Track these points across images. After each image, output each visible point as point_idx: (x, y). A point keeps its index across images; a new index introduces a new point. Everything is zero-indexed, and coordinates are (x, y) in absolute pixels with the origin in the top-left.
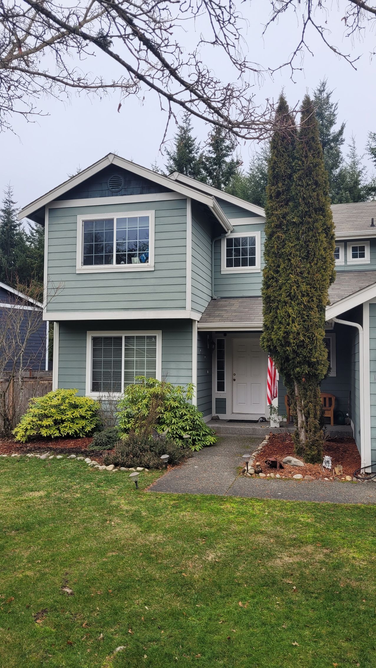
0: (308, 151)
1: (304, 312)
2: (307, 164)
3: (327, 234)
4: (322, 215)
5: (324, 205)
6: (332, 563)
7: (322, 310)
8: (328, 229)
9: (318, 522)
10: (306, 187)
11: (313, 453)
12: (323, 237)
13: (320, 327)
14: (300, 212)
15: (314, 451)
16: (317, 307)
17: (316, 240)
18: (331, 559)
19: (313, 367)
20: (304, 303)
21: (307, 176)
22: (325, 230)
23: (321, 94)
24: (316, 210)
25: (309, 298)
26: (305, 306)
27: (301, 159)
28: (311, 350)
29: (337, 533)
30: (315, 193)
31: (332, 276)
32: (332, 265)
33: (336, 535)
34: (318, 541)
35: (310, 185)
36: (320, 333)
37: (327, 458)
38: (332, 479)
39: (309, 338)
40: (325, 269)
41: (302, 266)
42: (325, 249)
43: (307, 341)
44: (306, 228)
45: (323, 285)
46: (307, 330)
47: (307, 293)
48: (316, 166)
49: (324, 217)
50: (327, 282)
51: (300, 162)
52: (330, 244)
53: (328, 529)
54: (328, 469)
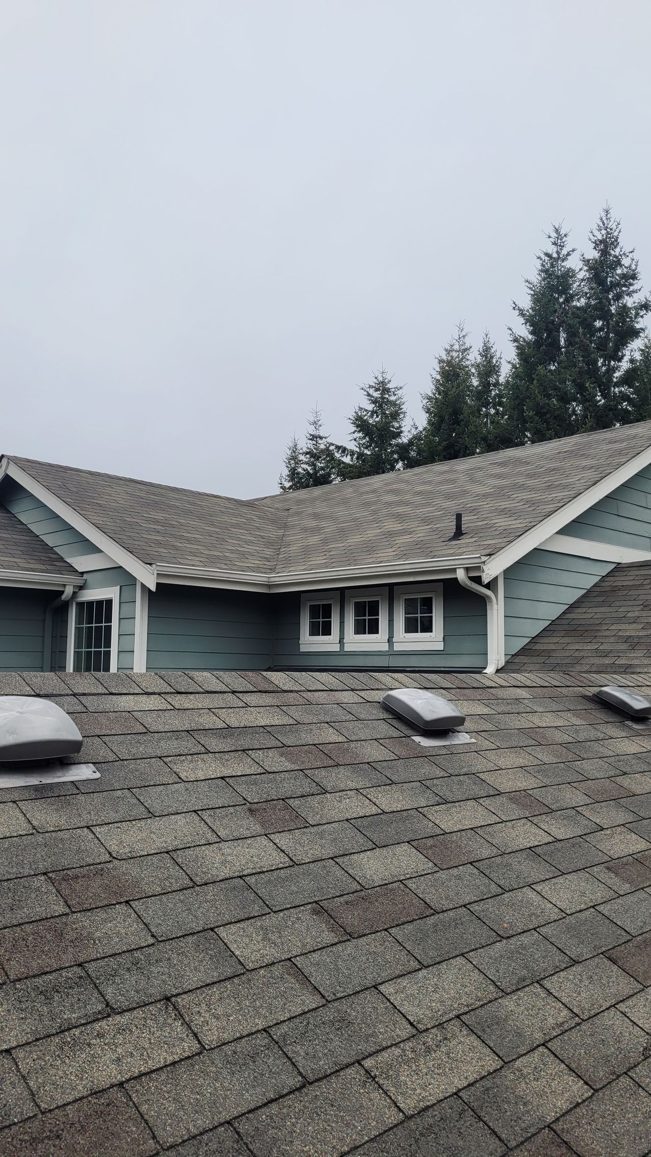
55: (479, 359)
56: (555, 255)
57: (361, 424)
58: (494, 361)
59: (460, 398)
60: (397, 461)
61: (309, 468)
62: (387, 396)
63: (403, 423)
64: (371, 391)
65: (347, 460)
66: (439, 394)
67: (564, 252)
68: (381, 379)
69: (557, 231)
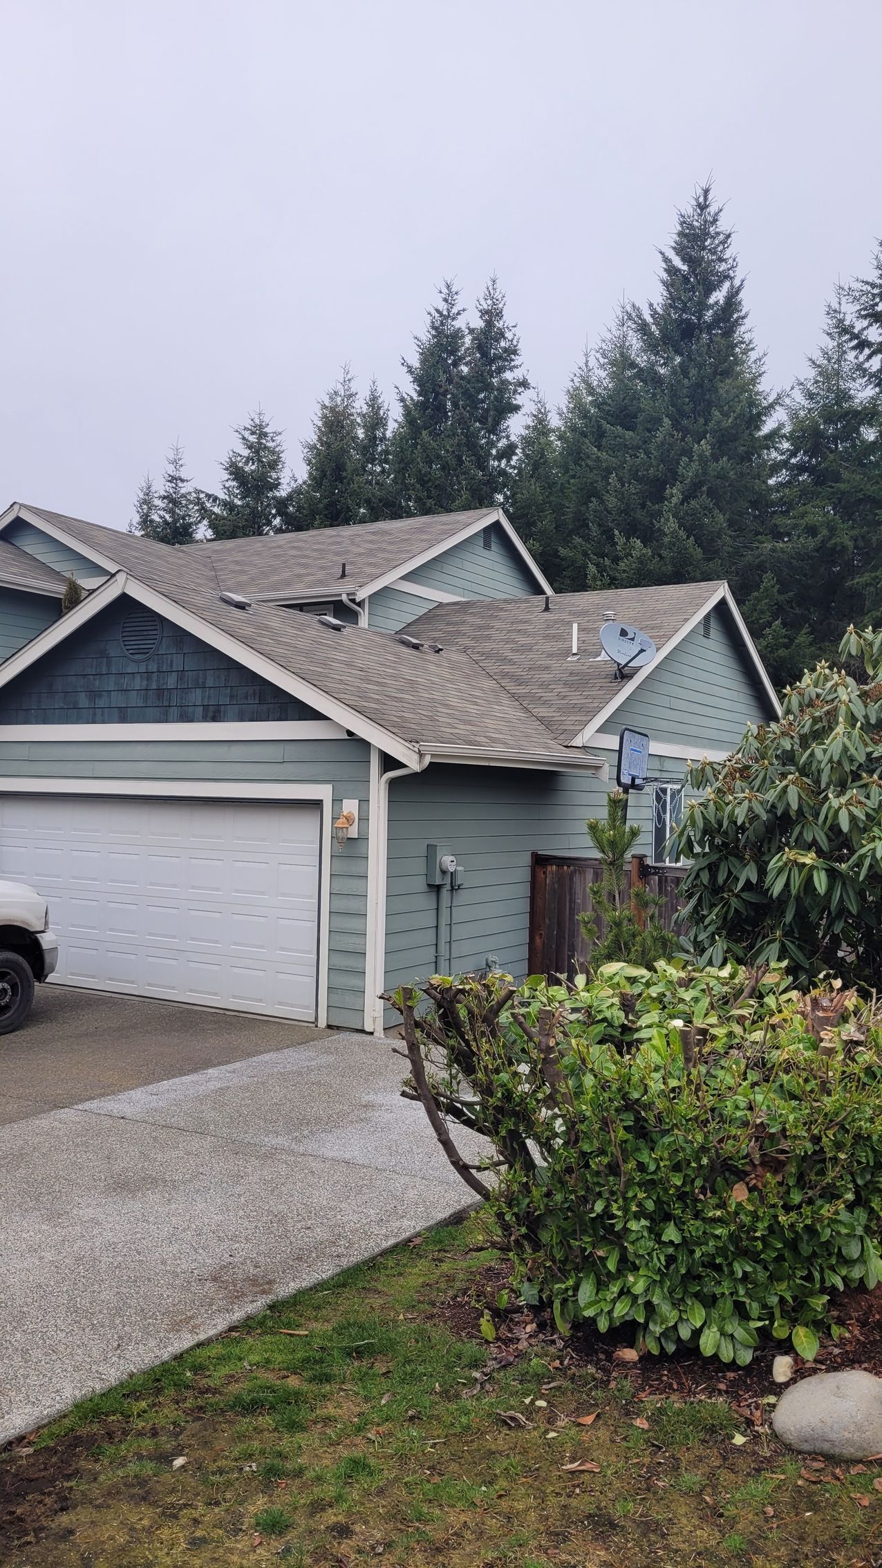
55: (365, 409)
56: (445, 313)
57: (235, 471)
58: (381, 413)
59: (344, 451)
60: (274, 516)
61: (167, 517)
62: (264, 441)
63: (282, 475)
64: (247, 434)
65: (216, 510)
66: (322, 446)
67: (455, 311)
68: (257, 422)
69: (448, 287)
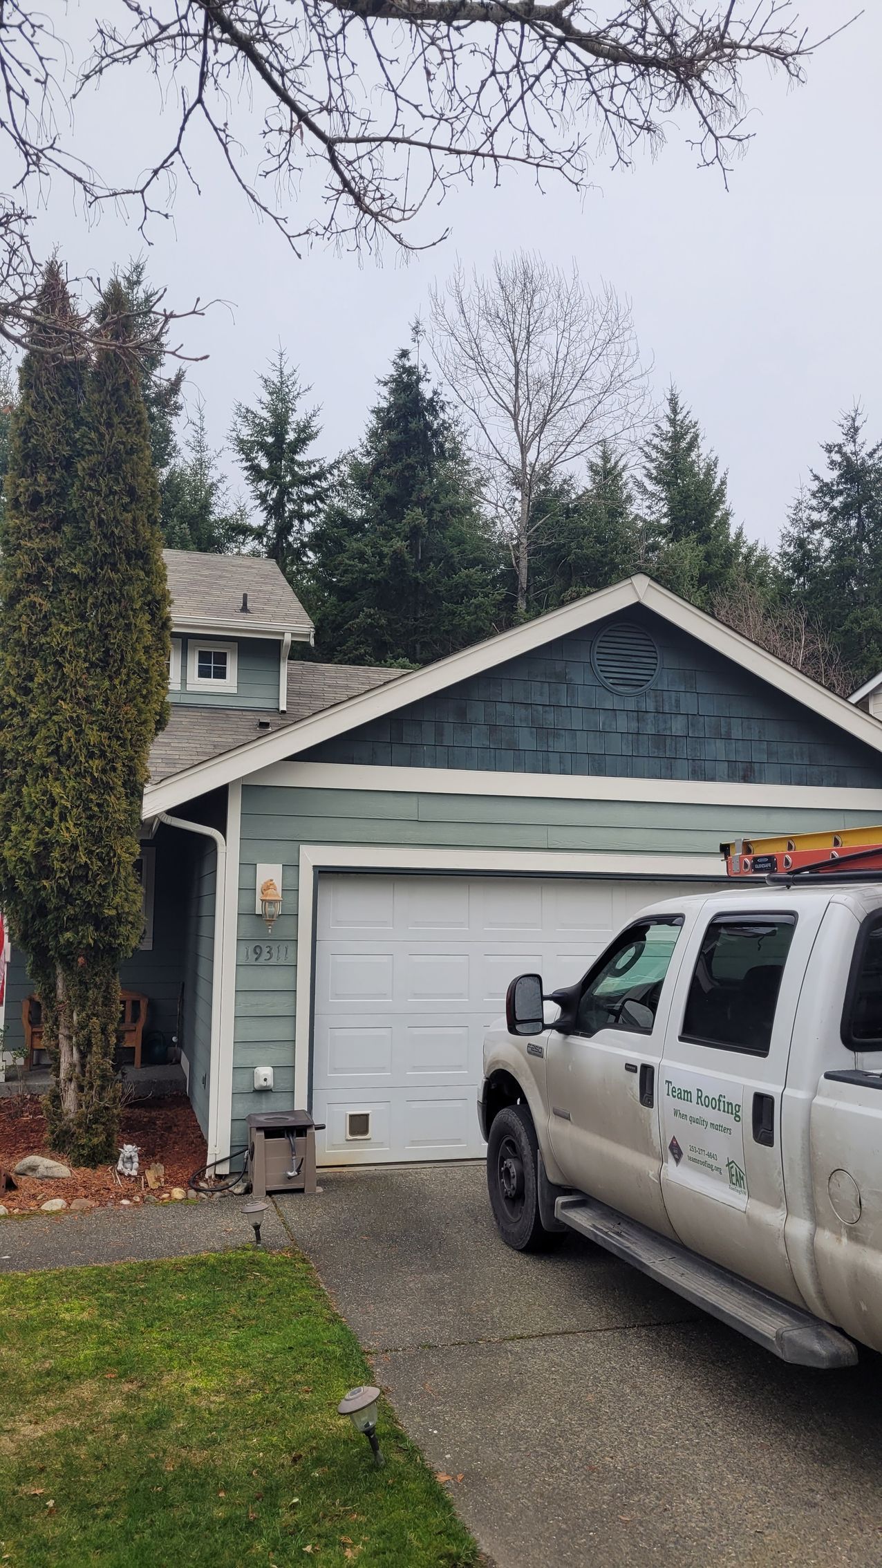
0: (113, 413)
1: (92, 797)
2: (111, 440)
3: (153, 615)
4: (143, 569)
5: (147, 548)
6: (145, 1415)
7: (135, 793)
8: (157, 604)
9: (106, 1317)
10: (107, 496)
11: (95, 1141)
12: (143, 620)
13: (127, 834)
14: (90, 553)
15: (96, 1135)
16: (124, 785)
17: (128, 627)
18: (141, 1405)
19: (106, 928)
20: (92, 774)
21: (110, 471)
22: (148, 604)
23: (133, 290)
24: (129, 555)
25: (104, 762)
26: (94, 779)
27: (98, 428)
28: (104, 888)
29: (154, 1335)
30: (129, 516)
31: (160, 714)
32: (163, 688)
33: (151, 1342)
34: (109, 1365)
35: (116, 492)
36: (128, 849)
37: (129, 1150)
38: (138, 1200)
39: (102, 860)
40: (145, 697)
41: (91, 683)
42: (147, 649)
43: (96, 865)
44: (104, 593)
45: (140, 735)
46: (97, 839)
47: (101, 750)
48: (131, 452)
49: (148, 574)
50: (149, 728)
51: (93, 435)
52: (160, 639)
53: (132, 1330)
54: (129, 1176)
